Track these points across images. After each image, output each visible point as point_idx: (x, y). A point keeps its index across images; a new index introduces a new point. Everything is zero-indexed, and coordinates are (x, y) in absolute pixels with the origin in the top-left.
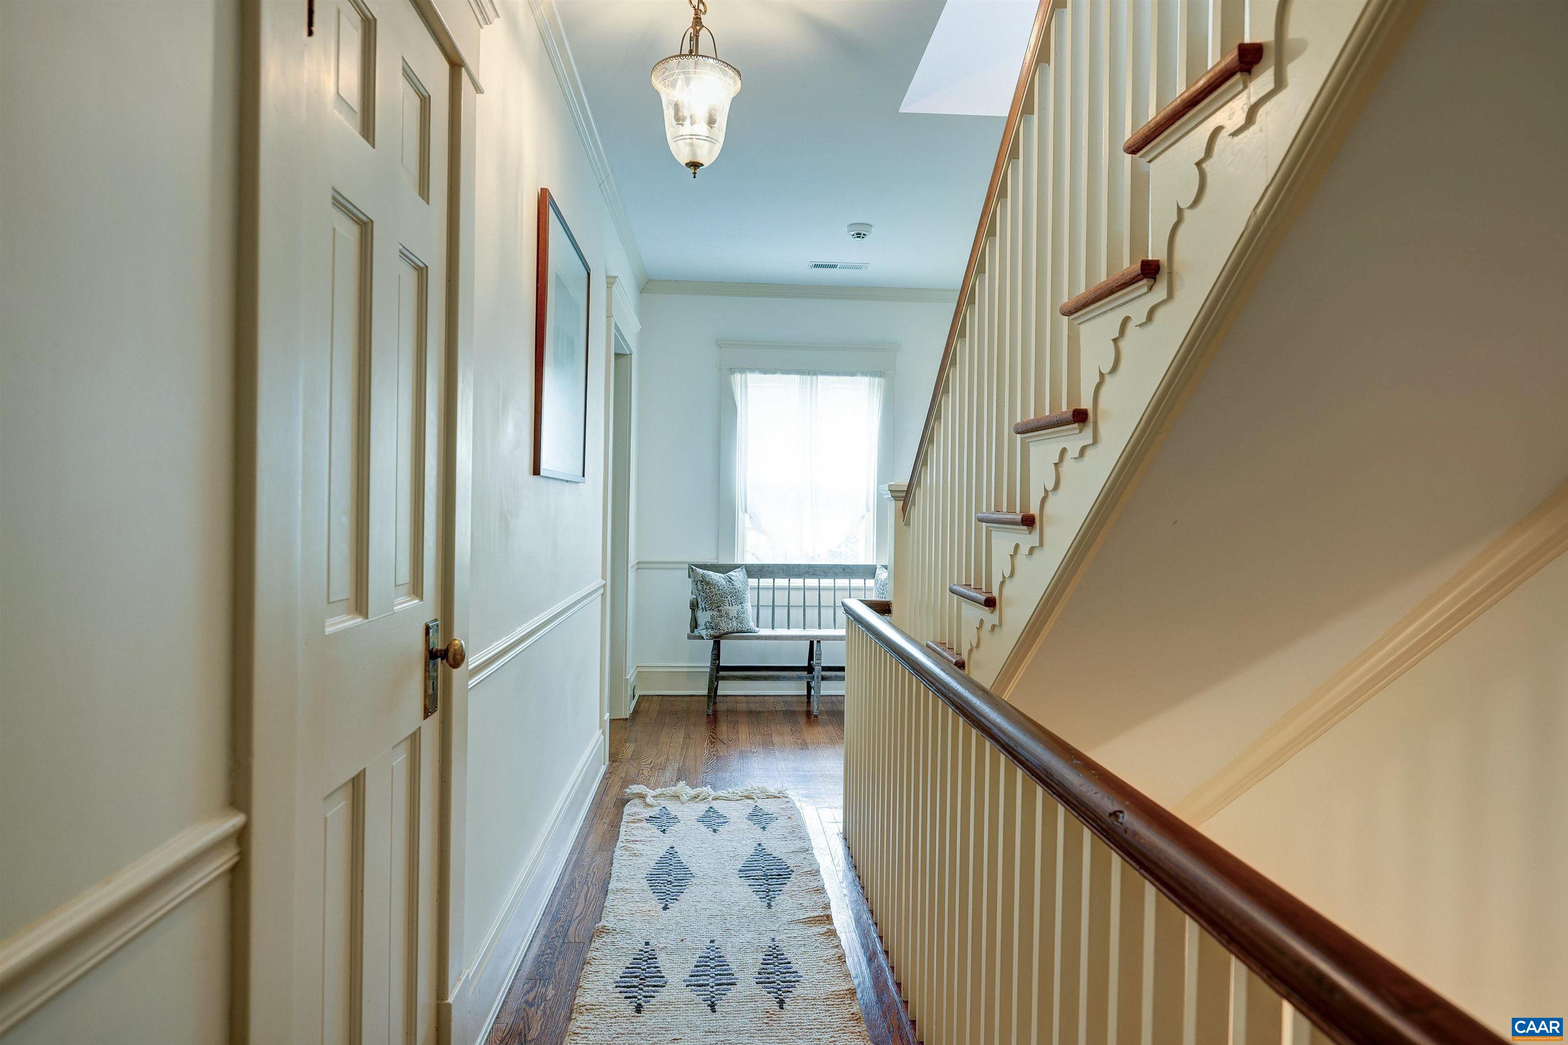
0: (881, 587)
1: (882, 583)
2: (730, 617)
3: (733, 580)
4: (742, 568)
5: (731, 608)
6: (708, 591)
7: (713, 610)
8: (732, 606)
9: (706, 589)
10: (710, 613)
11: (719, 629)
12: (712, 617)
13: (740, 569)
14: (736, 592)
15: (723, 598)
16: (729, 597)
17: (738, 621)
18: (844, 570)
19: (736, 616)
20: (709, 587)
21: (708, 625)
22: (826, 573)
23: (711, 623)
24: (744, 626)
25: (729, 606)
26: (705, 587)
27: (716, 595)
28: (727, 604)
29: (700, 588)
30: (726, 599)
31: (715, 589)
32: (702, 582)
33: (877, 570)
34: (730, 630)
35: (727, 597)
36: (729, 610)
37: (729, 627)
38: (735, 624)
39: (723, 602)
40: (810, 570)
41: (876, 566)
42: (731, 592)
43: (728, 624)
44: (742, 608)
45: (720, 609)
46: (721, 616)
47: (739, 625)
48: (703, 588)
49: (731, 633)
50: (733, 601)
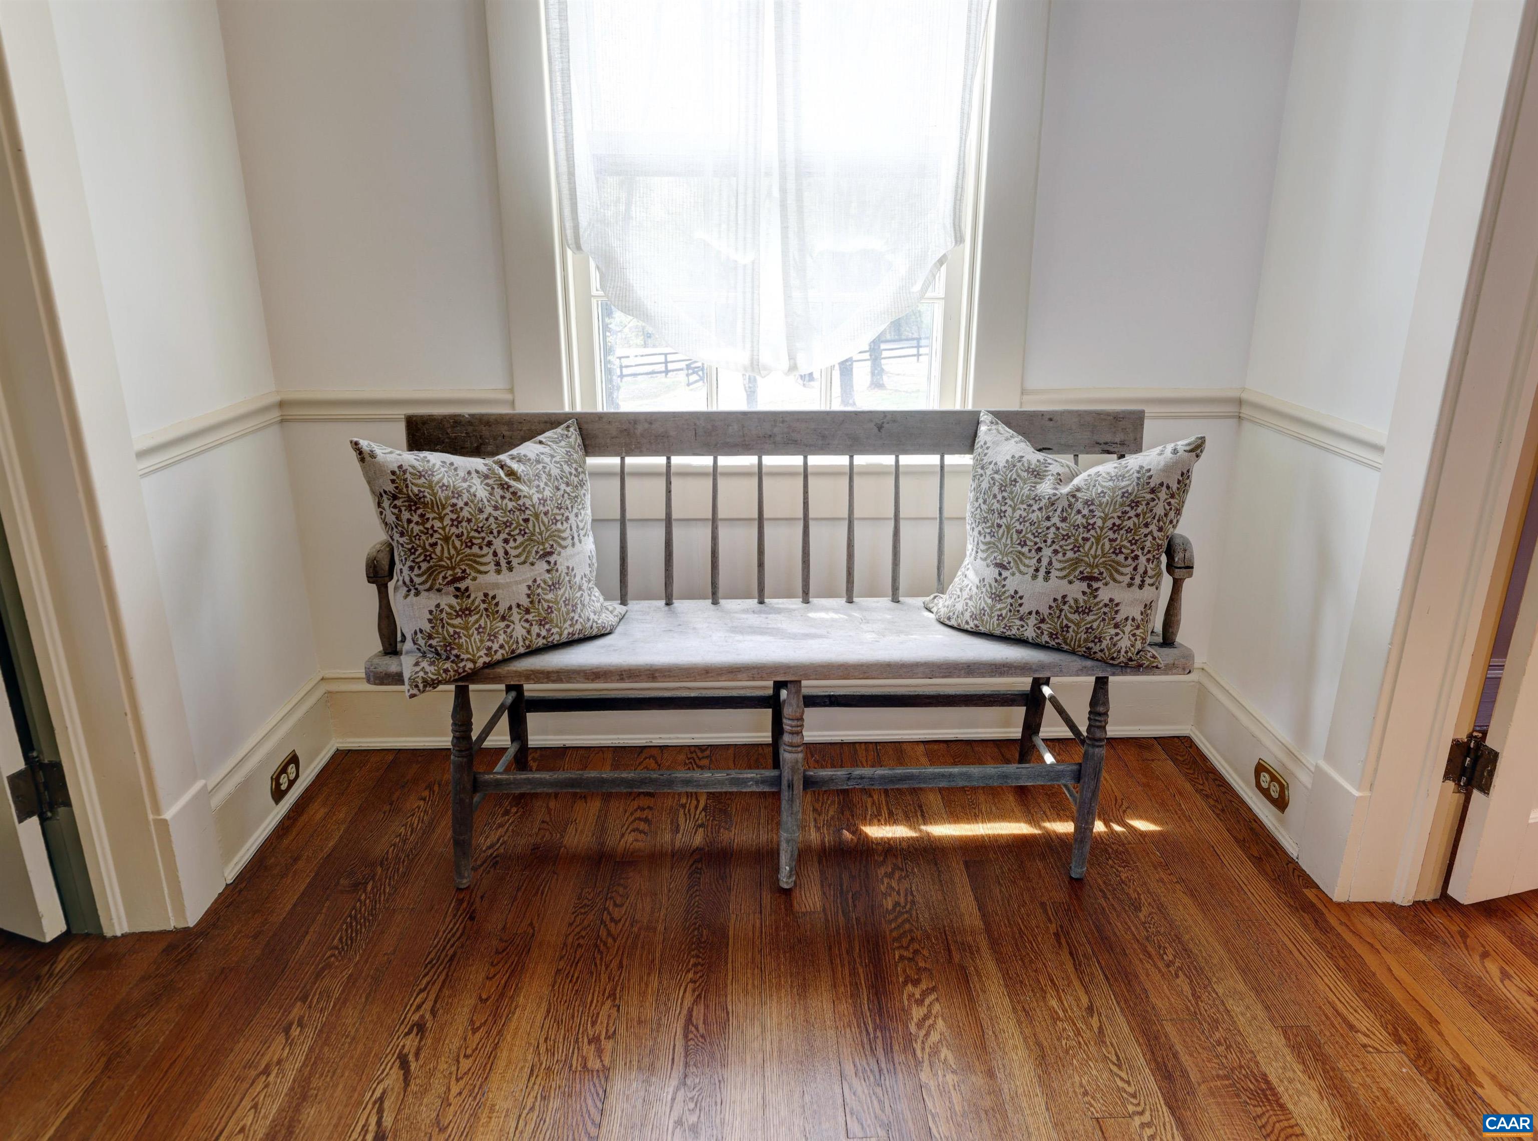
0: (996, 489)
1: (997, 477)
2: (502, 608)
3: (518, 478)
4: (568, 427)
5: (505, 577)
6: (417, 529)
7: (439, 590)
8: (510, 569)
9: (409, 521)
10: (428, 601)
11: (457, 656)
12: (435, 618)
13: (559, 430)
14: (526, 521)
15: (475, 549)
16: (498, 544)
17: (530, 617)
18: (880, 428)
19: (525, 602)
20: (422, 516)
21: (421, 642)
22: (824, 437)
23: (430, 637)
24: (554, 630)
25: (498, 572)
26: (406, 515)
27: (446, 539)
28: (492, 567)
29: (391, 519)
30: (485, 550)
31: (441, 519)
32: (395, 497)
33: (983, 428)
34: (498, 656)
35: (489, 544)
36: (496, 586)
37: (496, 646)
38: (519, 631)
39: (474, 560)
40: (776, 430)
41: (978, 413)
42: (507, 524)
43: (493, 636)
44: (548, 571)
45: (462, 585)
46: (466, 612)
47: (535, 629)
48: (398, 518)
49: (505, 661)
50: (513, 552)
